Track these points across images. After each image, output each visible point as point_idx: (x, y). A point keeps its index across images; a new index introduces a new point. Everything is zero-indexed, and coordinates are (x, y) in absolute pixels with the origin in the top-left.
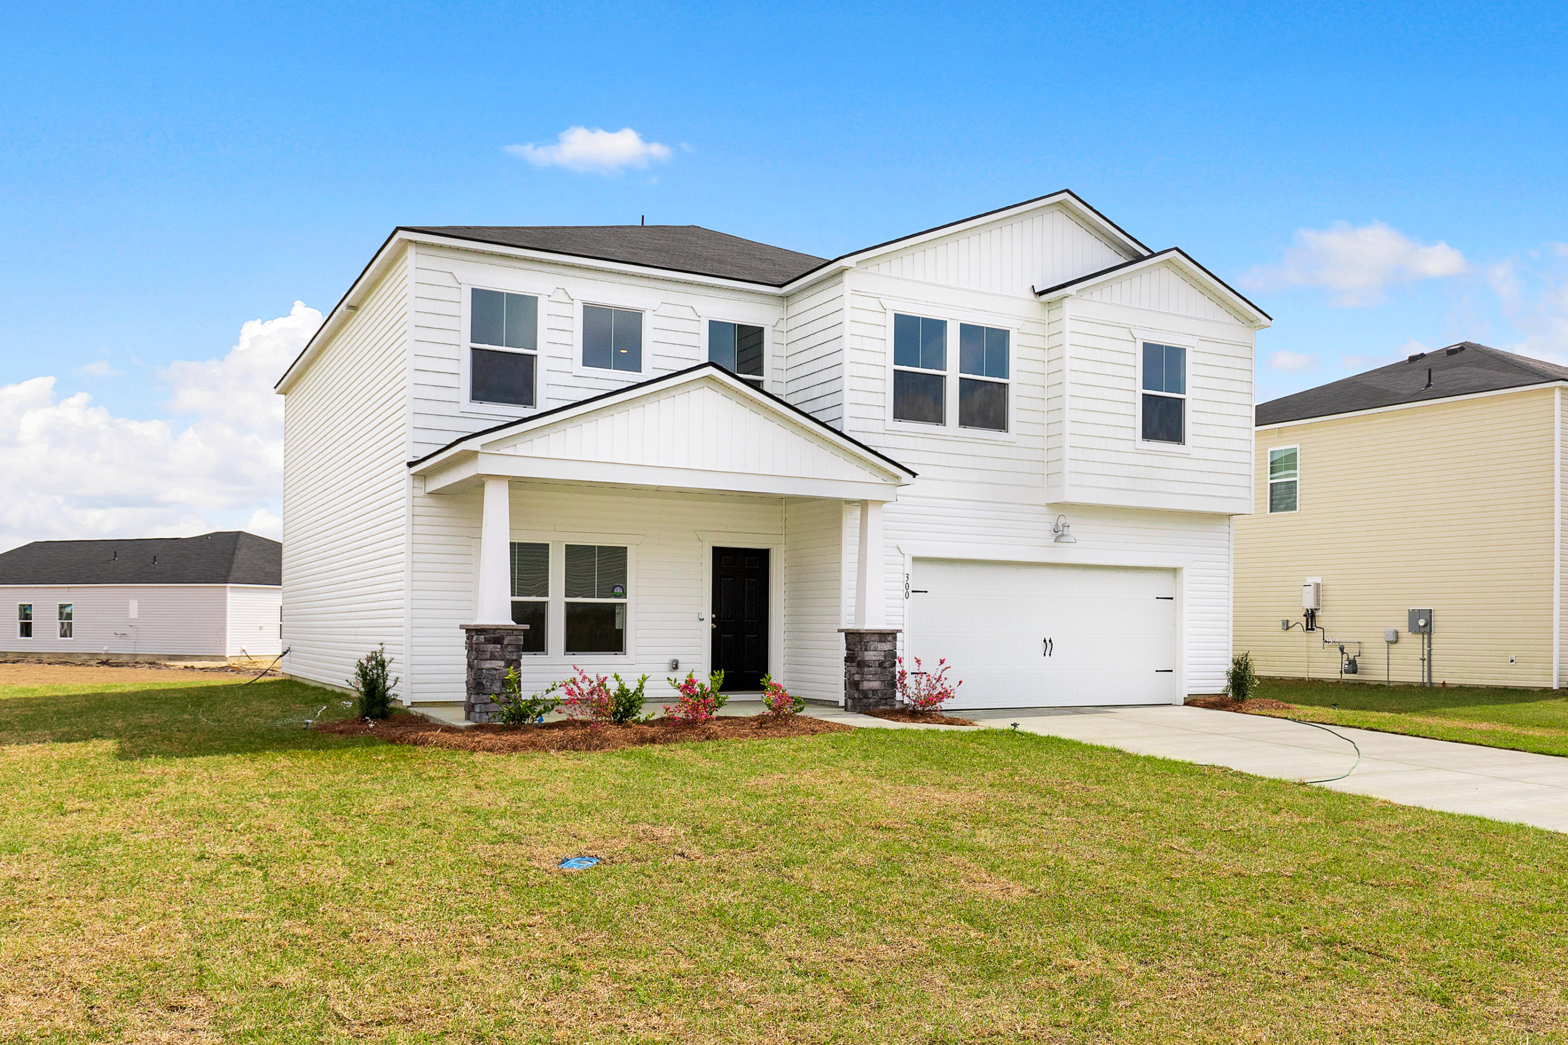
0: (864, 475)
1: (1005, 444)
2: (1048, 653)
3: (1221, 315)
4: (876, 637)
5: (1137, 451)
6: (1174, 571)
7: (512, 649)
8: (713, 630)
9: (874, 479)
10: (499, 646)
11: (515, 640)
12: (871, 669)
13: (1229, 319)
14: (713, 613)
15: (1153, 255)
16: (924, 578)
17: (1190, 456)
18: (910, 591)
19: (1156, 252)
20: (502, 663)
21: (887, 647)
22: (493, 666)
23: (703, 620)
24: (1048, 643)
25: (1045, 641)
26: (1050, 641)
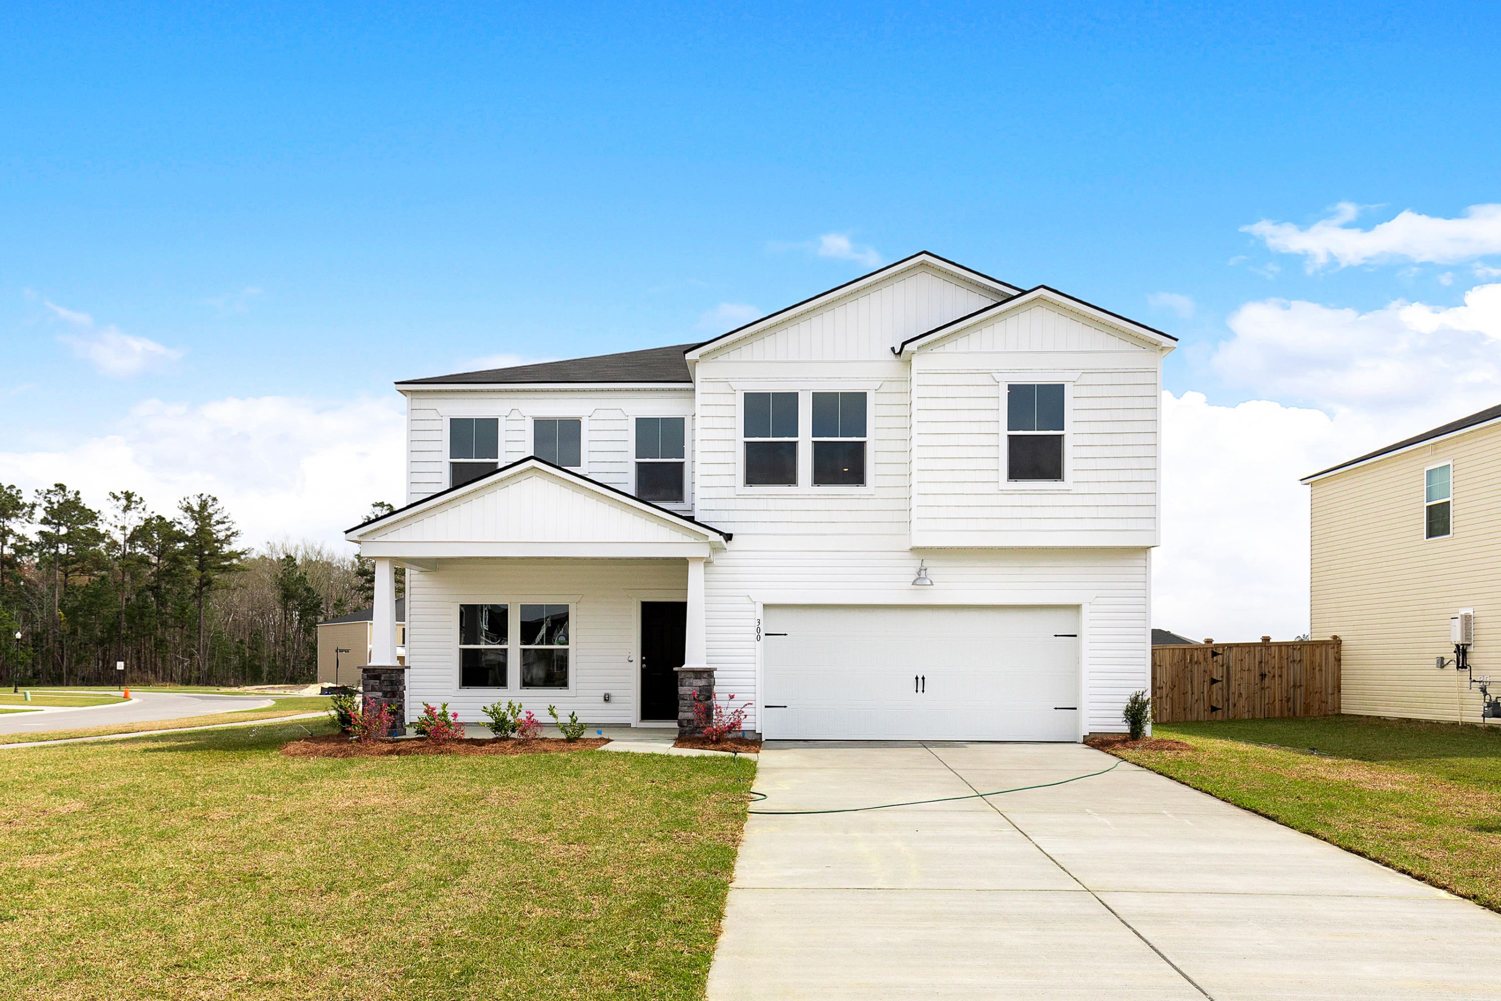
0: (677, 536)
1: (862, 497)
2: (920, 689)
3: (1114, 343)
4: (692, 675)
5: (1001, 492)
6: (1078, 607)
7: (388, 684)
8: (643, 670)
9: (686, 539)
10: (378, 681)
11: (389, 678)
12: (686, 702)
13: (1126, 346)
14: (642, 656)
15: (1024, 293)
16: (778, 622)
17: (1070, 492)
18: (762, 634)
19: (1027, 290)
20: (380, 694)
21: (702, 683)
22: (374, 696)
23: (631, 661)
24: (920, 682)
25: (917, 678)
26: (923, 678)
